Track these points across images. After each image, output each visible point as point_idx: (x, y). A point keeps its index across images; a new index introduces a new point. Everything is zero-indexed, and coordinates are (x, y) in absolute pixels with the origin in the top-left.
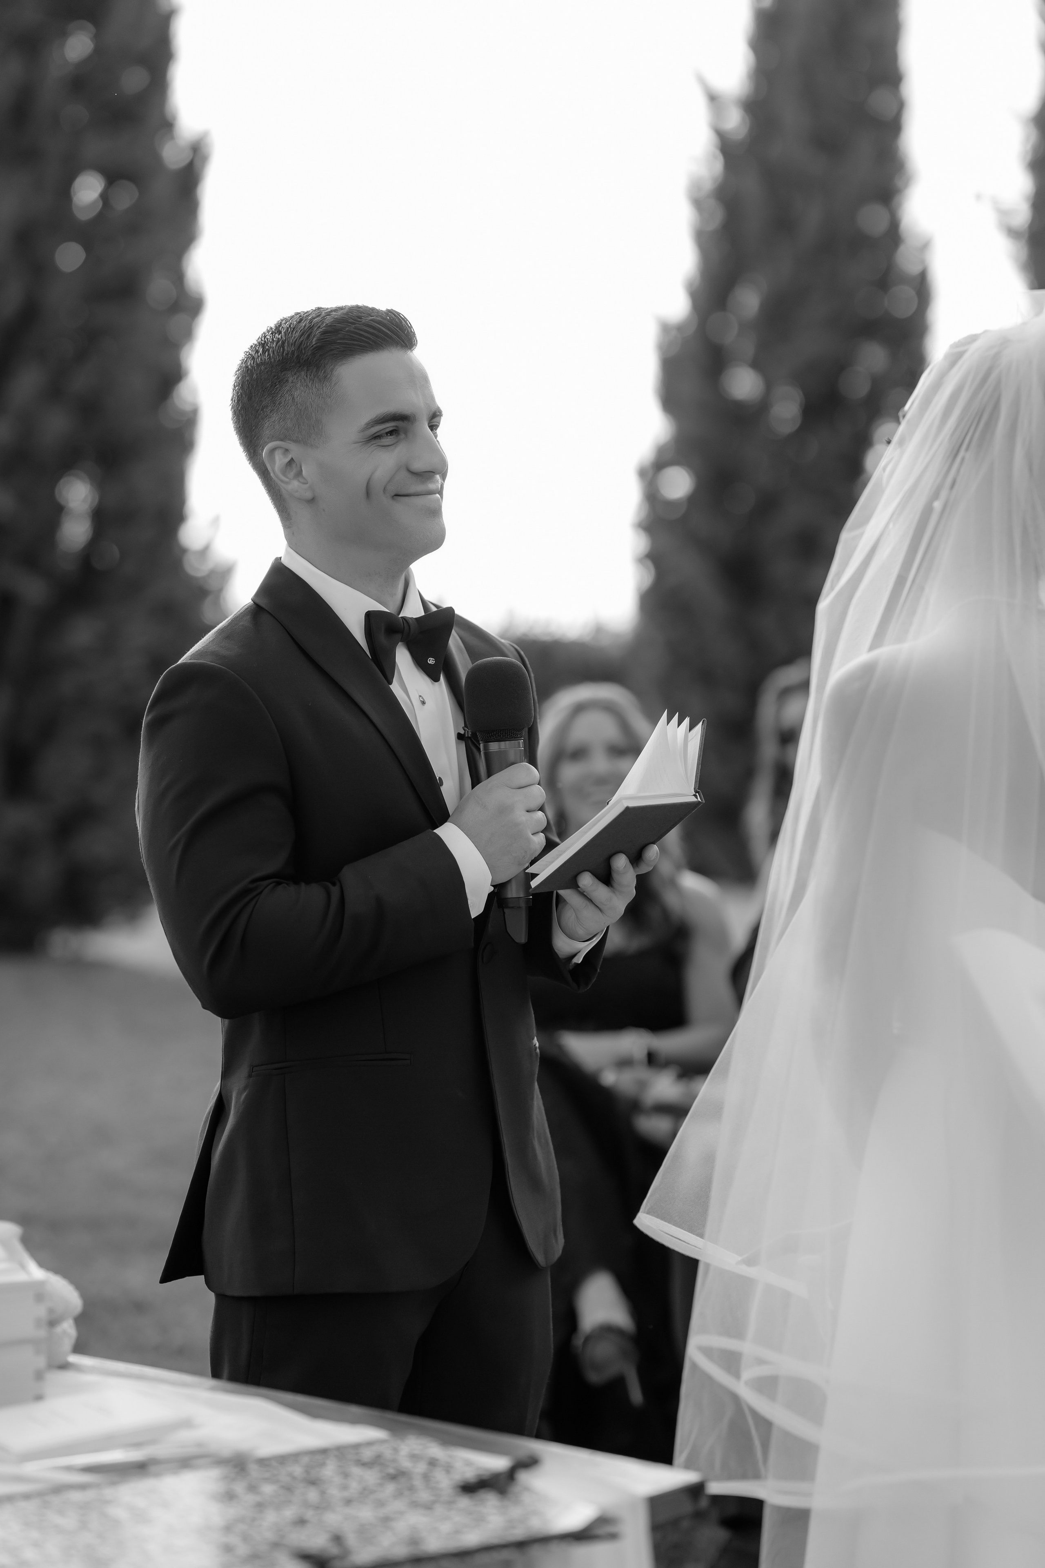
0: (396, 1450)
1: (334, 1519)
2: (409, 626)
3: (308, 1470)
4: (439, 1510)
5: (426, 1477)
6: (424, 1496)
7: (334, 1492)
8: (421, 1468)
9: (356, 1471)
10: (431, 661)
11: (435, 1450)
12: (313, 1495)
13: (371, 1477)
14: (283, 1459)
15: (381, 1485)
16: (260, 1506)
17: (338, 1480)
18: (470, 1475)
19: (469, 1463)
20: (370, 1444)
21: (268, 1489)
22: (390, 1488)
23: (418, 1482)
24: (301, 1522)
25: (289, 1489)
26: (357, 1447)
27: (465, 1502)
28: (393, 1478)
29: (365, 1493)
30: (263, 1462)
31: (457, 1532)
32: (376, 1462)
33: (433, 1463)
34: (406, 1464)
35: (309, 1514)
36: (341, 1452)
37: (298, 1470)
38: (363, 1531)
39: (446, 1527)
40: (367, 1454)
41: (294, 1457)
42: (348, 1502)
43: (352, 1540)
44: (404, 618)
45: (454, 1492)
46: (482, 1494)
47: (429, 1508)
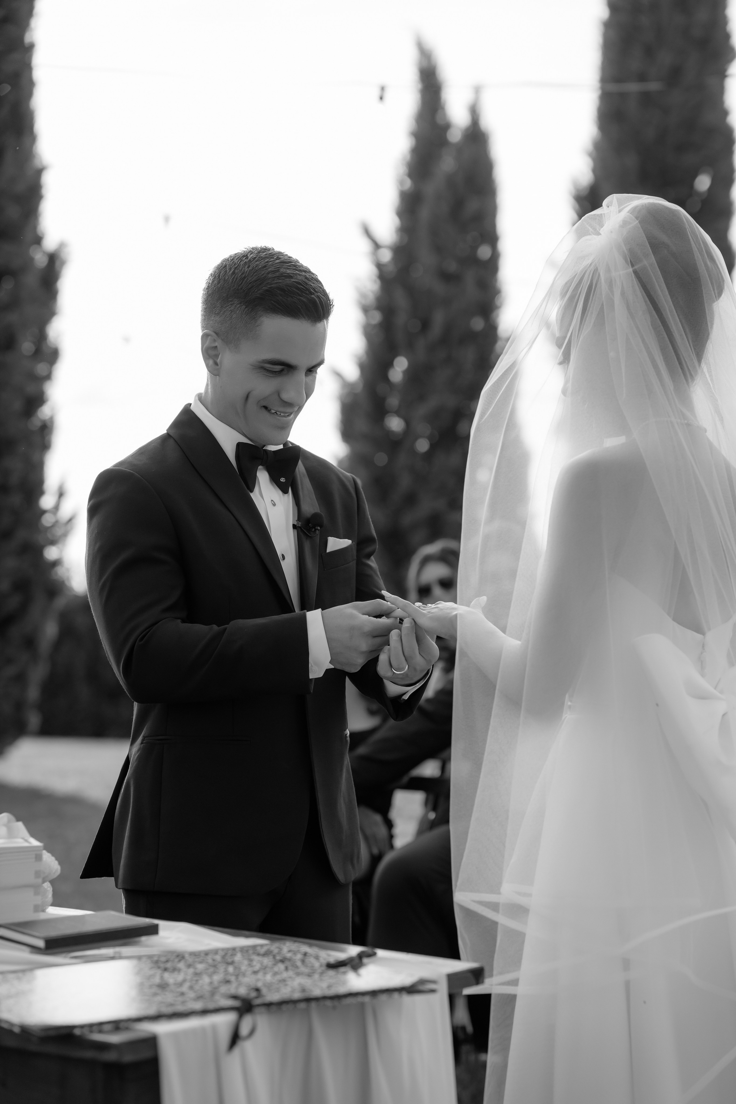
2: (268, 456)
3: (224, 957)
4: (316, 976)
5: (303, 961)
6: (303, 970)
7: (243, 968)
8: (299, 956)
9: (256, 958)
10: (283, 480)
11: (305, 949)
12: (231, 969)
13: (267, 961)
14: (206, 953)
15: (275, 965)
16: (198, 974)
17: (246, 962)
18: (332, 960)
21: (200, 967)
22: (281, 966)
23: (299, 964)
24: (227, 982)
25: (215, 966)
26: (254, 947)
27: (330, 973)
28: (282, 961)
29: (264, 969)
30: (195, 954)
32: (268, 953)
33: (306, 955)
34: (288, 955)
35: (232, 978)
36: (244, 949)
37: (218, 958)
38: (270, 986)
42: (255, 972)
43: (264, 990)
44: (265, 451)
45: (324, 968)
46: (342, 969)
47: (309, 975)
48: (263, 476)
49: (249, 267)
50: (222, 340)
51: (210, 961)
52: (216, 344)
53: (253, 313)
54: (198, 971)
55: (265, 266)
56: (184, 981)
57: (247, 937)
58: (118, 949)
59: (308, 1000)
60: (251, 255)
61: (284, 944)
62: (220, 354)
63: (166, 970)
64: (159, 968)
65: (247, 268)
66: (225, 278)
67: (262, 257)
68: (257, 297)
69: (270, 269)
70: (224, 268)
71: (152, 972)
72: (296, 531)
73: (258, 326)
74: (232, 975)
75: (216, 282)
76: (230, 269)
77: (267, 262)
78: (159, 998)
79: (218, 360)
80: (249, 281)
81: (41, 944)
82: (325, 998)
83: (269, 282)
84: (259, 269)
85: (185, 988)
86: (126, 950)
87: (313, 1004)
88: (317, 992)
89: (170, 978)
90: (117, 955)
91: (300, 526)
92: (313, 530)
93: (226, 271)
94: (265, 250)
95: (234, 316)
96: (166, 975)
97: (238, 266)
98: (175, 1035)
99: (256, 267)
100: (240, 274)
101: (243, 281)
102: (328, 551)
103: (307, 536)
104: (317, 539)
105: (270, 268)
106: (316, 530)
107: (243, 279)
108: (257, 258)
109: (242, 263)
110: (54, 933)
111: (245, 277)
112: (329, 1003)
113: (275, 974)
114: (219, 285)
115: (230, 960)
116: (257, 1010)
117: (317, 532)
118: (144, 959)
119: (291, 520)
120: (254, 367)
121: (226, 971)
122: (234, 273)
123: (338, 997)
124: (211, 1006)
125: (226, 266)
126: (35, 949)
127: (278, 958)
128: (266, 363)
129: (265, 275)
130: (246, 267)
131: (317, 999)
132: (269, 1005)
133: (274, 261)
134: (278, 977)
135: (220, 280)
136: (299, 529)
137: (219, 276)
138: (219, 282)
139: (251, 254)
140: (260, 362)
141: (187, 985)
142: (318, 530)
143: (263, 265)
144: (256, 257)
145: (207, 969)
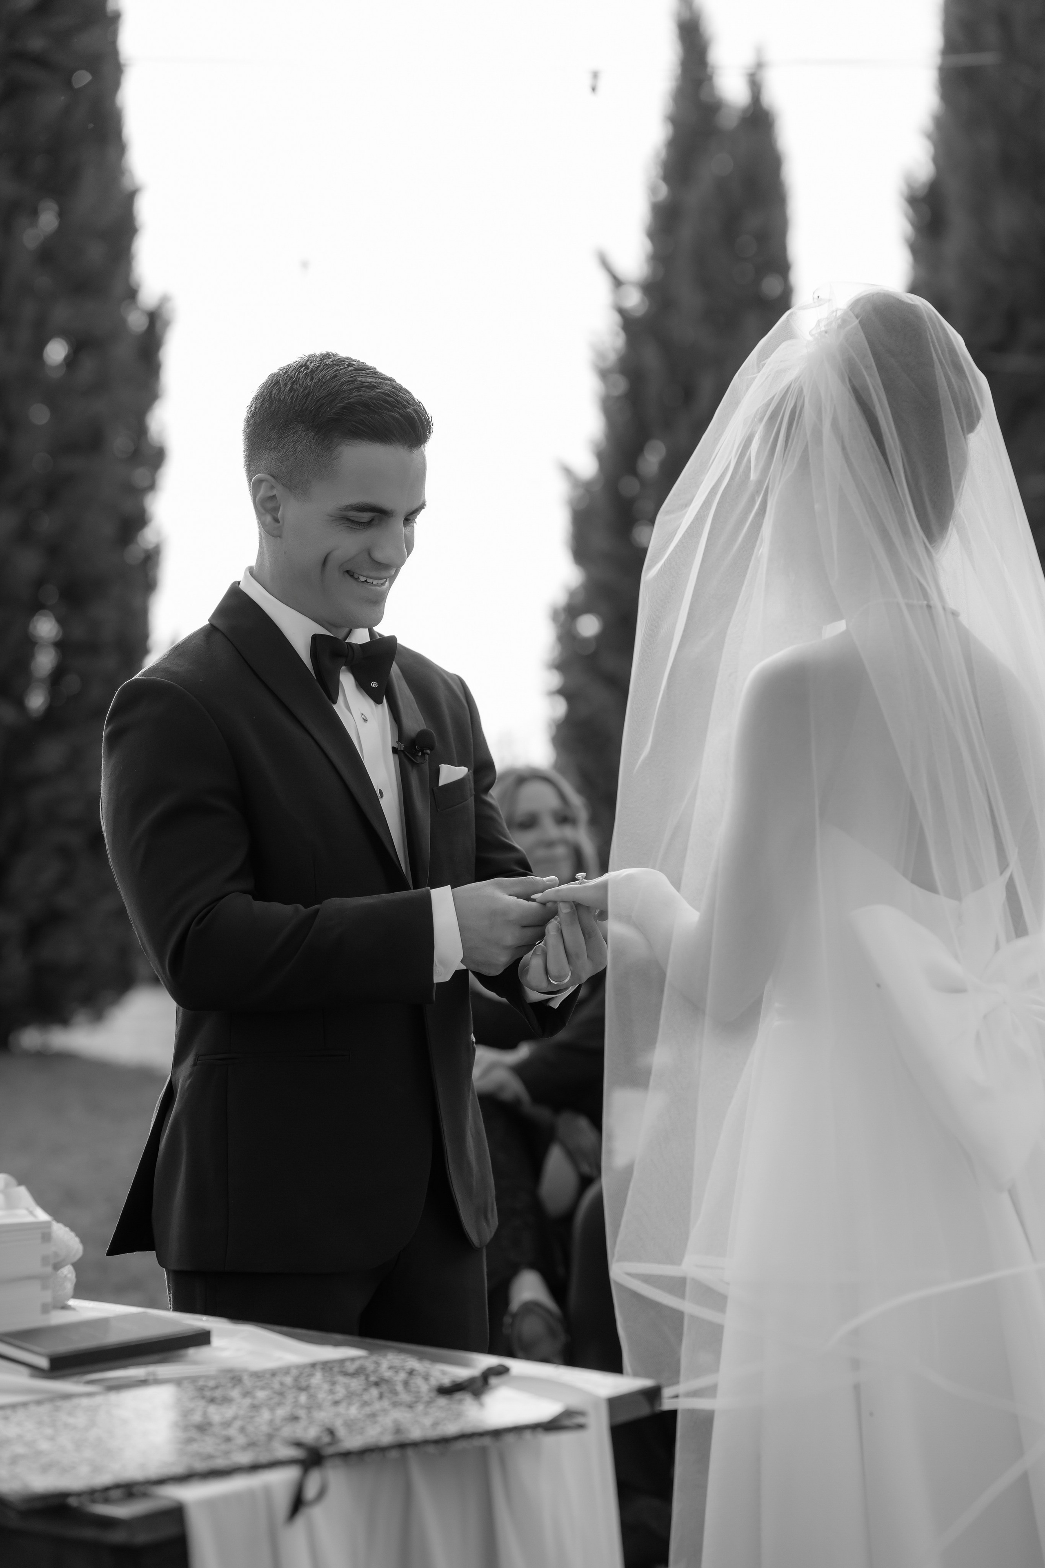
0: (377, 1364)
1: (324, 1416)
2: (353, 652)
3: (296, 1379)
4: (420, 1407)
5: (406, 1384)
6: (405, 1397)
7: (321, 1395)
8: (402, 1376)
9: (341, 1379)
10: (374, 685)
11: (412, 1363)
12: (303, 1398)
13: (356, 1384)
14: (274, 1373)
15: (365, 1390)
16: (255, 1407)
17: (326, 1387)
18: (446, 1381)
19: (444, 1373)
20: (353, 1359)
21: (261, 1395)
22: (374, 1392)
23: (400, 1388)
24: (295, 1418)
25: (281, 1394)
26: (342, 1362)
27: (442, 1401)
28: (377, 1384)
29: (350, 1396)
30: (257, 1375)
31: (435, 1424)
32: (359, 1372)
33: (411, 1373)
34: (388, 1374)
35: (302, 1413)
36: (326, 1366)
37: (288, 1380)
38: (350, 1425)
39: (427, 1421)
40: (351, 1367)
41: (286, 1371)
42: (336, 1403)
43: (341, 1432)
44: (349, 644)
45: (433, 1394)
46: (458, 1396)
47: (411, 1406)
48: (347, 680)
49: (312, 379)
50: (284, 485)
51: (276, 1386)
52: (275, 492)
53: (326, 441)
54: (256, 1402)
55: (335, 376)
56: (235, 1418)
57: (337, 1344)
58: (152, 1369)
59: (402, 1446)
60: (313, 364)
61: (385, 1356)
62: (280, 505)
63: (212, 1400)
64: (203, 1397)
65: (310, 381)
66: (279, 398)
67: (328, 365)
68: (330, 418)
69: (343, 380)
70: (275, 384)
71: (191, 1405)
72: (397, 756)
73: (334, 459)
74: (302, 1407)
75: (266, 405)
76: (286, 385)
77: (337, 370)
78: (195, 1447)
79: (279, 514)
80: (316, 398)
81: (44, 1363)
82: (426, 1442)
83: (346, 395)
84: (328, 380)
85: (232, 1432)
86: (163, 1370)
87: (410, 1452)
88: (416, 1434)
89: (216, 1414)
90: (151, 1378)
91: (402, 749)
92: (420, 754)
93: (280, 388)
94: (327, 356)
95: (299, 448)
96: (212, 1409)
97: (296, 379)
98: (210, 1504)
99: (323, 378)
100: (302, 390)
101: (307, 399)
102: (441, 783)
103: (413, 764)
104: (426, 767)
105: (342, 378)
106: (424, 754)
107: (306, 395)
108: (322, 366)
109: (301, 375)
110: (63, 1347)
111: (309, 394)
112: (431, 1449)
113: (365, 1404)
114: (272, 409)
115: (303, 1384)
116: (329, 1464)
117: (427, 757)
118: (186, 1383)
119: (390, 741)
120: (334, 518)
121: (296, 1404)
122: (291, 389)
123: (444, 1441)
124: (264, 1458)
125: (277, 382)
126: (37, 1372)
127: (373, 1378)
128: (350, 510)
129: (337, 388)
130: (309, 379)
131: (415, 1445)
132: (346, 1455)
133: (346, 369)
134: (368, 1410)
135: (272, 401)
136: (402, 754)
137: (270, 396)
138: (271, 405)
139: (311, 362)
140: (341, 510)
141: (238, 1424)
142: (428, 754)
143: (333, 375)
144: (319, 366)
145: (271, 1399)
